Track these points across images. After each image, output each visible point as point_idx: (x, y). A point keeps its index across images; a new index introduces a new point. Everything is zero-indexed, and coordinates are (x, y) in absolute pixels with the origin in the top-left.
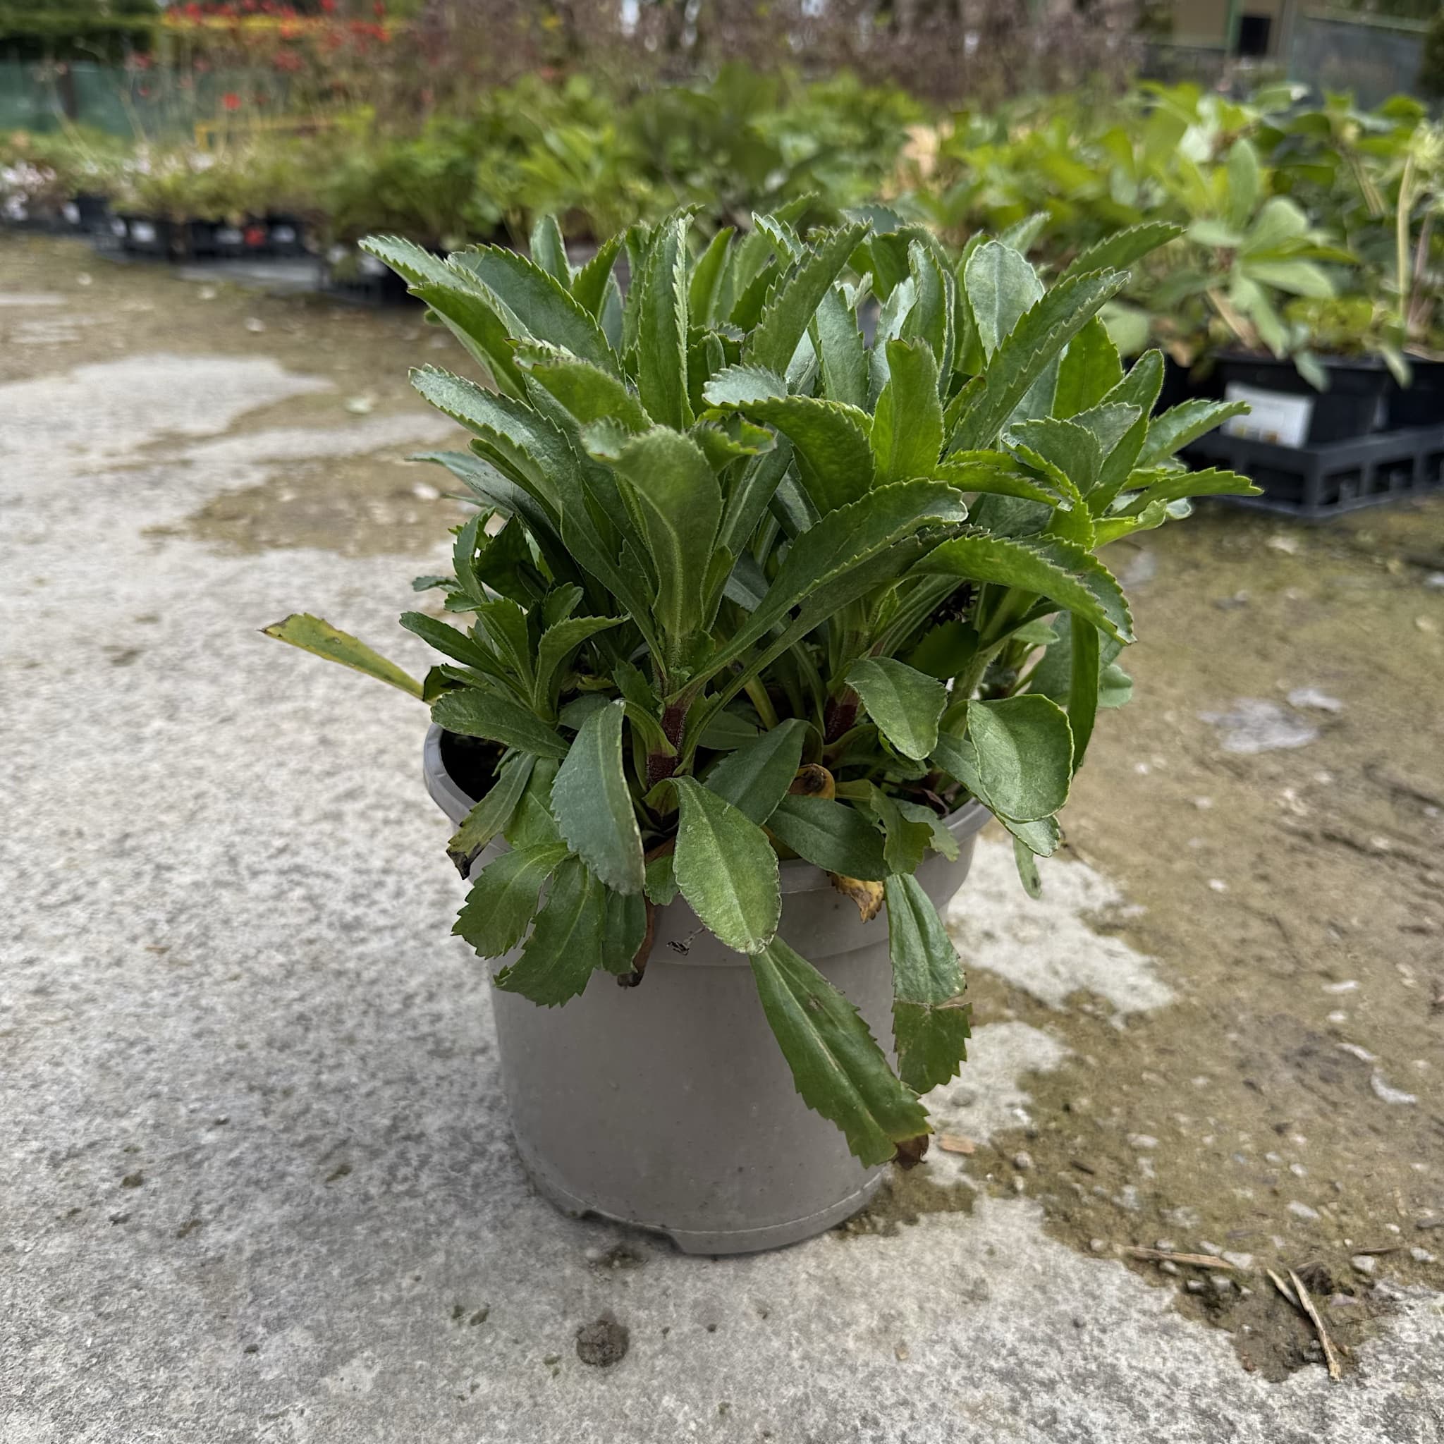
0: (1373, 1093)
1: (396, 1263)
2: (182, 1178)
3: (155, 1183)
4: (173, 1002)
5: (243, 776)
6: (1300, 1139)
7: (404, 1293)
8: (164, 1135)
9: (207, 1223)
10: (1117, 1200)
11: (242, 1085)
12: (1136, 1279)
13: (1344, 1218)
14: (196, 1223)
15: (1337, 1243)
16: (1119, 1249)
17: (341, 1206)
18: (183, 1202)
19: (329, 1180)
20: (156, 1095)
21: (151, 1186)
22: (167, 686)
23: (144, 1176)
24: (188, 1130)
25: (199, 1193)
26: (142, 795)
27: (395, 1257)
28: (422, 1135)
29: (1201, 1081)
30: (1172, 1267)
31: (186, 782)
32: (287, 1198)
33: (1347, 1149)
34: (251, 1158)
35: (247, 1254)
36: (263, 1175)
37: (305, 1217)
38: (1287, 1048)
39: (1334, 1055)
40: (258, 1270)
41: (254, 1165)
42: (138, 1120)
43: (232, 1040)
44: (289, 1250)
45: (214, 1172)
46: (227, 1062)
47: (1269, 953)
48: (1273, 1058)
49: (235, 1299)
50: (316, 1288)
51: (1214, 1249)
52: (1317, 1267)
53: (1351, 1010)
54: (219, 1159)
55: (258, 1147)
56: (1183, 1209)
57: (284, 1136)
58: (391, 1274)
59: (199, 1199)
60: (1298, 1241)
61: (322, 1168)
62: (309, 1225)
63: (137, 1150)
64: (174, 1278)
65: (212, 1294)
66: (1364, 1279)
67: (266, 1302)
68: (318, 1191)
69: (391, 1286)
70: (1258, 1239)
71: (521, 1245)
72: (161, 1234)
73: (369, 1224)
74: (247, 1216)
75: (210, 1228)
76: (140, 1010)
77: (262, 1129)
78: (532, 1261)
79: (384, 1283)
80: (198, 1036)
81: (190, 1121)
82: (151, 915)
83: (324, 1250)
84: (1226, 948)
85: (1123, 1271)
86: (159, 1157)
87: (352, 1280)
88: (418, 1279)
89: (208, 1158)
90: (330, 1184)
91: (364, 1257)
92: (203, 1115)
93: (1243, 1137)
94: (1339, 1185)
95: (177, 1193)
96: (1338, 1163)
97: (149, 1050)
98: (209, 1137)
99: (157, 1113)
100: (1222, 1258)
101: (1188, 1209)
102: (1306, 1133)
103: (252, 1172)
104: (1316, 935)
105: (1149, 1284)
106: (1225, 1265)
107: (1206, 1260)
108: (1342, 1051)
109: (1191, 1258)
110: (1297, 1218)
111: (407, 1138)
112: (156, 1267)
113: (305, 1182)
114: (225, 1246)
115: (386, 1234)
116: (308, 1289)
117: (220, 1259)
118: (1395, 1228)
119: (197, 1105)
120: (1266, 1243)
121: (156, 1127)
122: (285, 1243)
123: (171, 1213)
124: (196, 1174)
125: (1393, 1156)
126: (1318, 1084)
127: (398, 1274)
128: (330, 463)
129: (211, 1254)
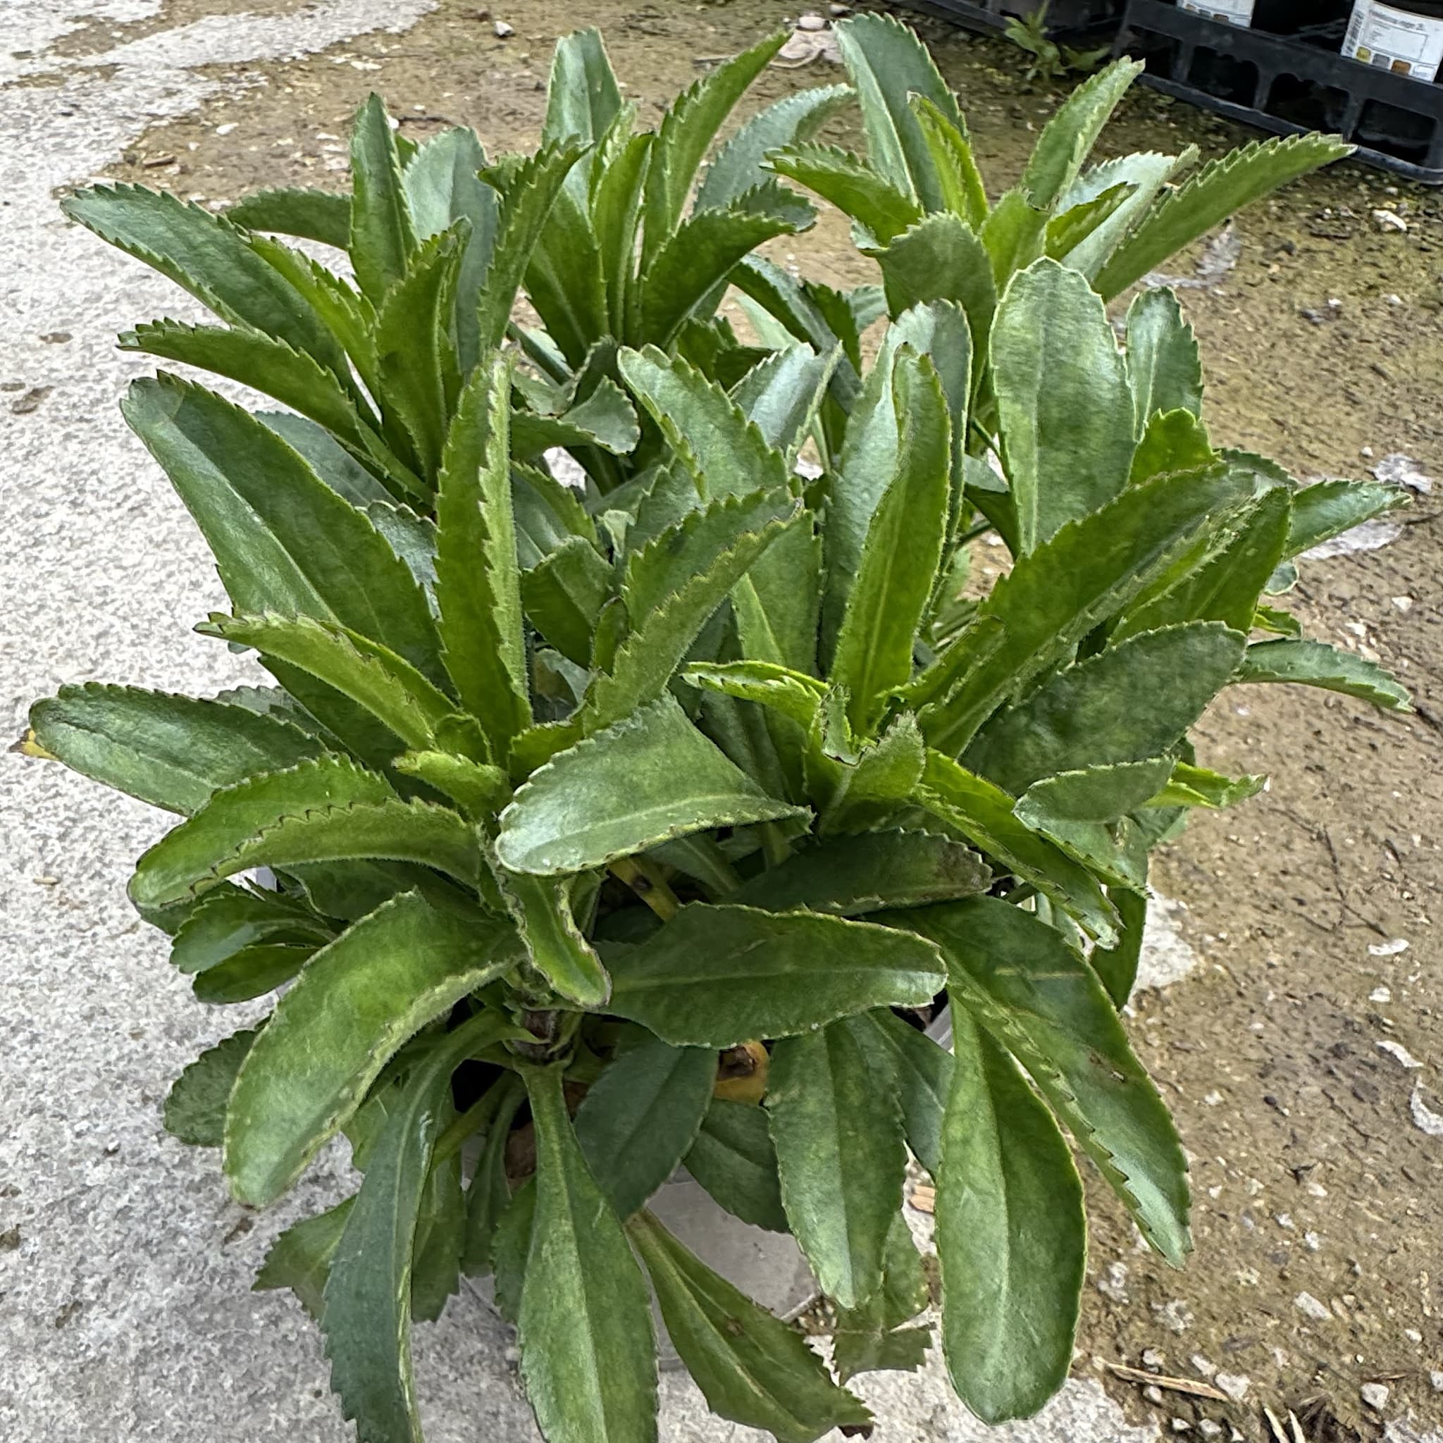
0: (1411, 1120)
1: (295, 1369)
2: (65, 1238)
3: (34, 1244)
4: (63, 964)
5: (153, 603)
6: (1320, 1191)
7: (302, 1415)
8: (47, 1169)
9: (90, 1305)
10: (1103, 1286)
11: (136, 1094)
12: (1116, 1412)
13: (1359, 1317)
14: (77, 1305)
15: (1347, 1359)
16: (1099, 1362)
17: (238, 1283)
18: (64, 1274)
19: (227, 1240)
20: (39, 1110)
21: (29, 1249)
22: (72, 453)
23: (23, 1233)
24: (72, 1163)
25: (82, 1260)
26: (36, 634)
27: (294, 1361)
28: (331, 1175)
29: (1215, 1098)
30: (1155, 1394)
31: (87, 615)
32: (179, 1270)
33: (1372, 1206)
34: (140, 1208)
35: (132, 1354)
36: (155, 1234)
37: (198, 1298)
38: (1319, 1046)
39: (1372, 1057)
40: (142, 1379)
41: (143, 1220)
42: (18, 1146)
43: (126, 1025)
44: (179, 1347)
45: (101, 1230)
46: (120, 1058)
47: (1312, 891)
48: (1302, 1060)
49: (116, 1420)
50: (206, 1407)
51: (1207, 1368)
52: (1321, 1403)
53: (1397, 985)
54: (108, 1206)
55: (149, 1190)
56: (1177, 1303)
57: (179, 1174)
58: (290, 1384)
59: (81, 1268)
60: (1303, 1356)
61: (219, 1223)
62: (202, 1310)
63: (16, 1192)
64: (50, 1390)
65: (91, 1414)
66: (1371, 1415)
67: (149, 1429)
68: (215, 1260)
69: (288, 1404)
70: (1258, 1350)
71: (433, 1346)
72: (37, 1321)
73: (267, 1310)
74: (134, 1297)
75: (91, 1315)
76: (24, 977)
77: (156, 1161)
78: (445, 1370)
79: (279, 1400)
80: (89, 1018)
81: (76, 1151)
82: (41, 828)
83: (216, 1350)
84: (1262, 884)
85: (1102, 1399)
86: (39, 1204)
87: (245, 1394)
88: (318, 1394)
89: (94, 1208)
90: (227, 1248)
91: (260, 1361)
92: (90, 1140)
93: (1256, 1185)
94: (1358, 1268)
95: (58, 1261)
96: (1360, 1229)
97: (34, 1039)
98: (97, 1174)
99: (40, 1138)
100: (1215, 1386)
101: (1184, 1304)
102: (1326, 1182)
103: (142, 1228)
104: (1370, 860)
105: (1129, 1420)
106: (1219, 1395)
107: (1197, 1387)
108: (1382, 1051)
109: (1180, 1383)
110: (1306, 1319)
111: (315, 1180)
112: (30, 1371)
113: (200, 1245)
114: (107, 1343)
115: (287, 1325)
116: (196, 1410)
117: (102, 1360)
118: (1416, 1336)
119: (84, 1125)
120: (1267, 1359)
121: (38, 1156)
122: (175, 1336)
123: (51, 1289)
124: (79, 1232)
125: (1424, 1219)
126: (1349, 1102)
127: (297, 1388)
128: (277, 69)
129: (91, 1354)
